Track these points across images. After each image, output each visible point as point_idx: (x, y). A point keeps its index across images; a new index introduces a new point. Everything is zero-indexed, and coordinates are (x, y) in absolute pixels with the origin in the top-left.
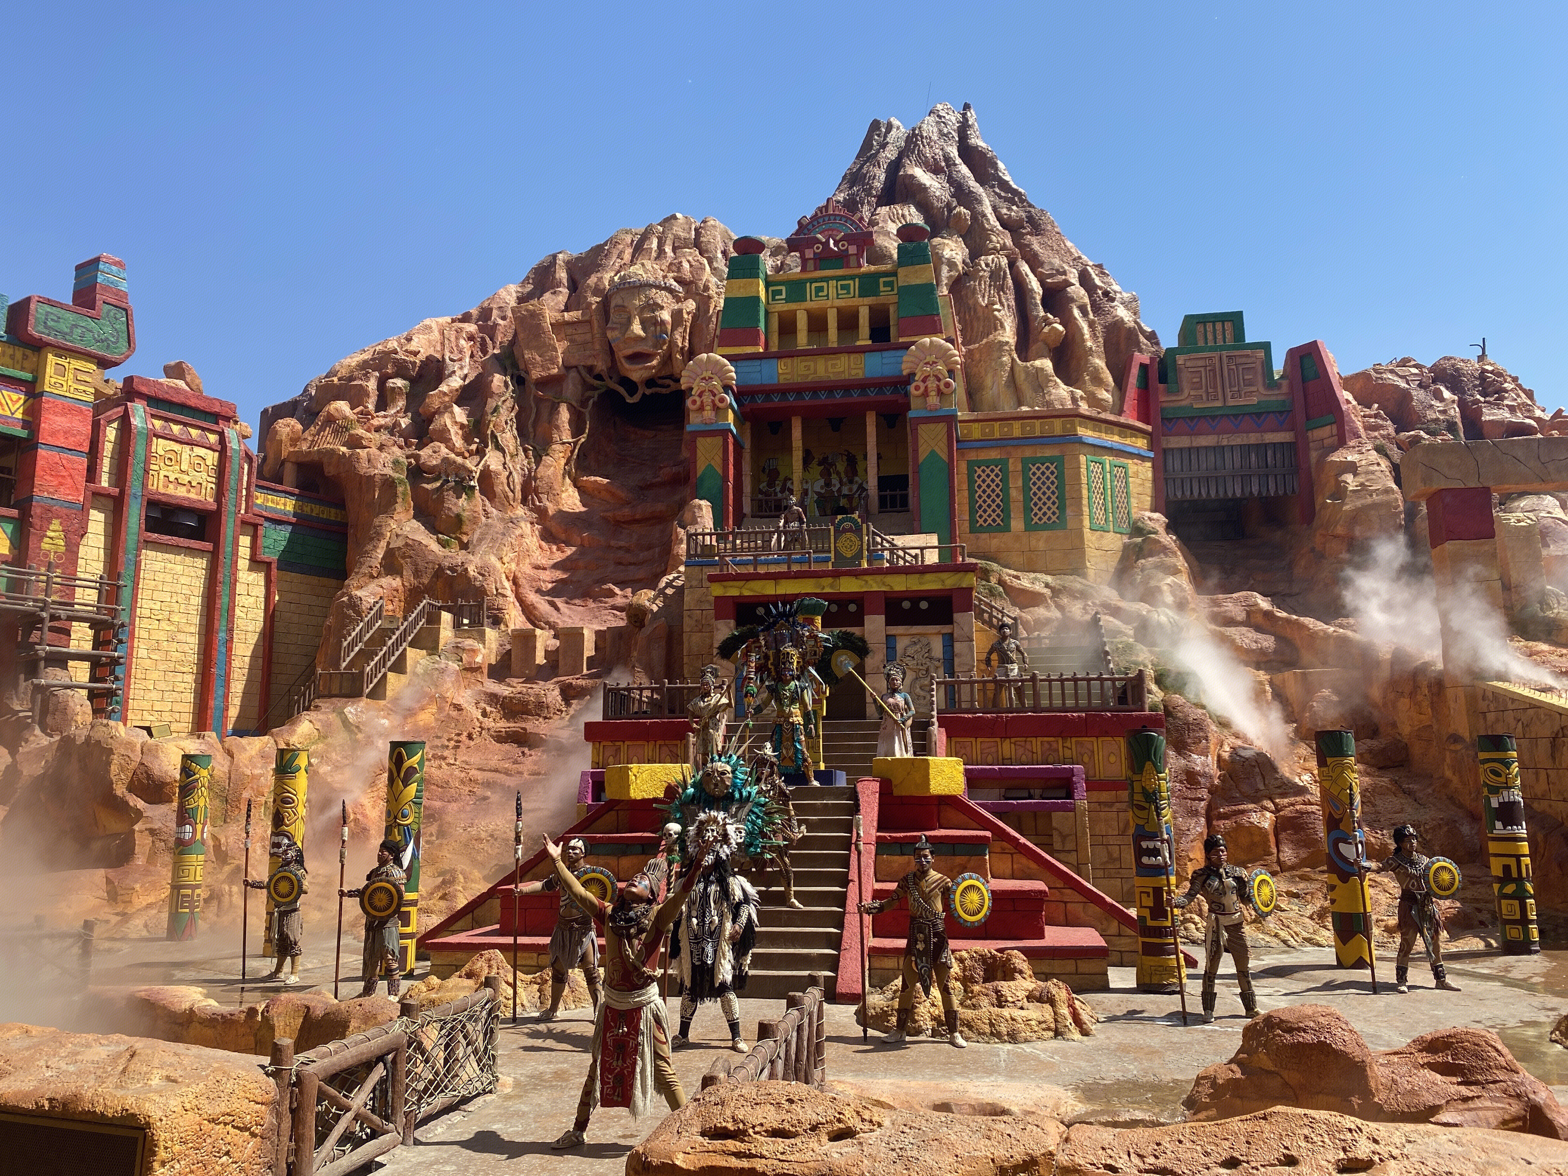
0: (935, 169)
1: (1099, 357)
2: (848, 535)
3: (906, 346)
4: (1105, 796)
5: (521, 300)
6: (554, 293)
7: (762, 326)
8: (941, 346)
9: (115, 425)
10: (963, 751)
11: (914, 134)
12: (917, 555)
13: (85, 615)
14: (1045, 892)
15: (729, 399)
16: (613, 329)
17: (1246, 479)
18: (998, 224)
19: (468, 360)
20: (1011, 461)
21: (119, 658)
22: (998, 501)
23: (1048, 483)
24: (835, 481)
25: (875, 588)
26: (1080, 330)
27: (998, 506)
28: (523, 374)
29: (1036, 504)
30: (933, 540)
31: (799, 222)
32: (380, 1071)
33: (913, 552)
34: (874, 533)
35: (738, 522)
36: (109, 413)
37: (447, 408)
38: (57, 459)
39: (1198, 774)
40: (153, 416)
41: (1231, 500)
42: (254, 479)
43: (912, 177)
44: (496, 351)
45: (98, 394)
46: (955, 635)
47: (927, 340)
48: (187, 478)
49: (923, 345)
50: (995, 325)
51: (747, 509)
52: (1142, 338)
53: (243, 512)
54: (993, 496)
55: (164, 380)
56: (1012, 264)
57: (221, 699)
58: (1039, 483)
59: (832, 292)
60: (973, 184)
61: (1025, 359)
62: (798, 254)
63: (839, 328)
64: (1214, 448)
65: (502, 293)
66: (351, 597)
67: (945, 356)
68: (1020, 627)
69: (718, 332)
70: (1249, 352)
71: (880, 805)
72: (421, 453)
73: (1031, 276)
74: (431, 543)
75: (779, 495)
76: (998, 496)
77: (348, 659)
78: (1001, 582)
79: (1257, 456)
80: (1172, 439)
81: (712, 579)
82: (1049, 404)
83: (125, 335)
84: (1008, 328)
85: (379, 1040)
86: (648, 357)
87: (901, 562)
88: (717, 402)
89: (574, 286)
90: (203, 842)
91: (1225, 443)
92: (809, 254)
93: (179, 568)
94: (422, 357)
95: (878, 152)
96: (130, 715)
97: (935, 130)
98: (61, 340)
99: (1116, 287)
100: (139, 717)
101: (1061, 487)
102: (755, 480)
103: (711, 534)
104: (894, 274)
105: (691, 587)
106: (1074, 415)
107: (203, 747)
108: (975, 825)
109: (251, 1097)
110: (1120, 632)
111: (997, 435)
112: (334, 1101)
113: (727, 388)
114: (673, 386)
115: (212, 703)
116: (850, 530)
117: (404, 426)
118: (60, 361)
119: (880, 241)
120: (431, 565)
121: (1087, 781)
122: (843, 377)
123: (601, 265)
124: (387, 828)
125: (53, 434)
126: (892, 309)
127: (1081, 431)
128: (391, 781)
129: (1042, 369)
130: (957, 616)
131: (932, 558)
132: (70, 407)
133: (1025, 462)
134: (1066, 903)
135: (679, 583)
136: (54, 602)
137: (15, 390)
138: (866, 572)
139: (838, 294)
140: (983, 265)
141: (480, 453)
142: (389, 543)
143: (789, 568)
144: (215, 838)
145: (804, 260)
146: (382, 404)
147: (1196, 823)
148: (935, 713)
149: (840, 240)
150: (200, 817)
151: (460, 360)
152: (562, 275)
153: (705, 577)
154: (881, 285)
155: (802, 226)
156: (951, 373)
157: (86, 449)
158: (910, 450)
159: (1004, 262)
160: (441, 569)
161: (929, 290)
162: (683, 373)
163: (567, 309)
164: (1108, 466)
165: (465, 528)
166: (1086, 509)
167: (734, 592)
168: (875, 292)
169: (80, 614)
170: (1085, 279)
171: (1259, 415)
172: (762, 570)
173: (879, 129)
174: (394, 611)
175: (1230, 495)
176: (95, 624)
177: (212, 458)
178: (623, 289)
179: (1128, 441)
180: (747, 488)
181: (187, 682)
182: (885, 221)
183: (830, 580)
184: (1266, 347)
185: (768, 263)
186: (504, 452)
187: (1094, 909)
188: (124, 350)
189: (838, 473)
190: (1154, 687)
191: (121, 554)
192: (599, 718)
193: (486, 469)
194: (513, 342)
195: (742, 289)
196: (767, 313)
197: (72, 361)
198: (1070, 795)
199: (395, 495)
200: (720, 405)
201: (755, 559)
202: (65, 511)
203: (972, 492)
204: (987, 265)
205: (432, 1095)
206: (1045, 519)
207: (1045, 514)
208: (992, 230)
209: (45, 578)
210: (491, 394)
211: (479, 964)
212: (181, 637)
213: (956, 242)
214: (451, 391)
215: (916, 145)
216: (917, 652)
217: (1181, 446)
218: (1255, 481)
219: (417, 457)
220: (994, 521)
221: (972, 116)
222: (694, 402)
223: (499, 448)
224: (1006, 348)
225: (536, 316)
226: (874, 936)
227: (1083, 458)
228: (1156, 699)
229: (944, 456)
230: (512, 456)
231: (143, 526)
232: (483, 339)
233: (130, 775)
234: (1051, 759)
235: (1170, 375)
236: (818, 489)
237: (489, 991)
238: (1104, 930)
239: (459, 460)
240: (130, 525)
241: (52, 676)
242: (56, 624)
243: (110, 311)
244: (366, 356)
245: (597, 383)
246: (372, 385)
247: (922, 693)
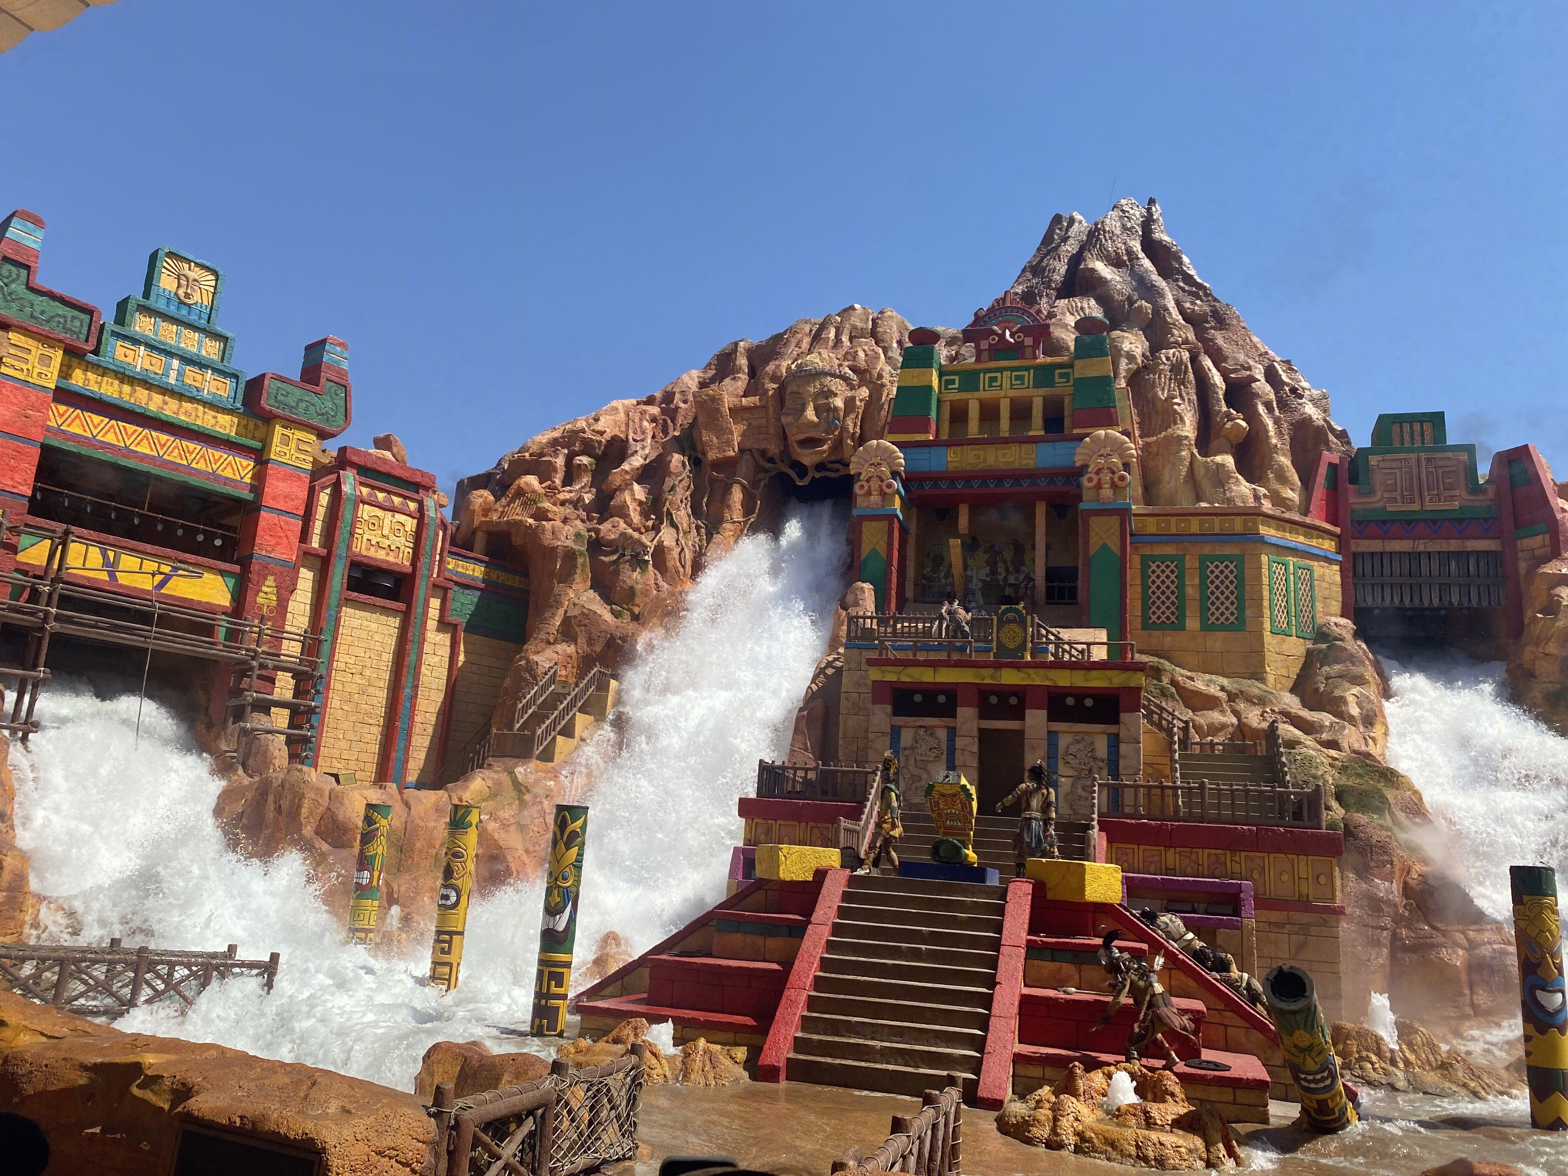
0: (1116, 262)
1: (1284, 455)
2: (1012, 626)
3: (1081, 438)
4: (1275, 916)
5: (703, 385)
6: (734, 378)
7: (933, 414)
8: (1116, 438)
9: (328, 491)
10: (1125, 858)
11: (1097, 229)
12: (1083, 650)
13: (289, 665)
14: (1203, 1012)
15: (897, 485)
16: (787, 414)
17: (1444, 588)
18: (1180, 317)
19: (649, 441)
20: (1188, 557)
21: (316, 707)
22: (1173, 598)
23: (1227, 582)
24: (1001, 569)
25: (1038, 682)
26: (1264, 427)
27: (1173, 603)
28: (700, 456)
29: (1213, 603)
30: (1102, 635)
31: (976, 314)
32: (529, 1125)
33: (1080, 647)
34: (1039, 625)
35: (900, 608)
36: (324, 480)
37: (628, 485)
38: (276, 521)
39: (1381, 900)
40: (361, 484)
41: (1427, 609)
42: (447, 546)
43: (1093, 270)
44: (676, 434)
45: (315, 462)
46: (1121, 736)
47: (1102, 432)
48: (387, 542)
49: (1098, 438)
50: (1174, 418)
51: (909, 593)
52: (1331, 437)
53: (435, 576)
54: (1168, 593)
55: (373, 451)
56: (1194, 359)
57: (402, 752)
58: (1217, 582)
59: (1006, 383)
60: (1156, 278)
61: (1204, 453)
62: (973, 345)
63: (1012, 418)
64: (1409, 553)
65: (685, 378)
66: (528, 661)
67: (1120, 449)
68: (1192, 730)
69: (889, 420)
70: (1450, 454)
71: (1032, 907)
72: (601, 527)
73: (1214, 370)
74: (604, 612)
75: (943, 581)
76: (1173, 593)
77: (522, 721)
78: (1174, 683)
79: (1458, 564)
80: (1362, 542)
81: (871, 662)
82: (1229, 500)
83: (343, 410)
84: (1188, 422)
85: (531, 1094)
86: (819, 442)
87: (1067, 657)
88: (884, 487)
89: (753, 373)
90: (378, 888)
91: (1421, 548)
92: (984, 345)
93: (374, 626)
94: (607, 436)
95: (1059, 246)
96: (321, 762)
97: (1118, 224)
98: (287, 413)
99: (1305, 384)
100: (328, 764)
101: (1240, 587)
102: (920, 565)
103: (871, 618)
104: (1071, 366)
105: (849, 669)
106: (1257, 514)
107: (384, 797)
108: (1131, 936)
109: (415, 1135)
110: (1300, 743)
111: (1173, 530)
112: (487, 1148)
113: (895, 474)
114: (843, 471)
115: (394, 755)
116: (1014, 621)
117: (587, 501)
118: (286, 432)
119: (1057, 333)
120: (603, 634)
121: (1256, 898)
122: (1013, 466)
123: (779, 353)
124: (548, 888)
125: (274, 498)
126: (1067, 401)
127: (1263, 530)
128: (555, 843)
129: (1223, 465)
130: (1124, 717)
131: (1100, 654)
132: (291, 473)
133: (1202, 559)
134: (1226, 1026)
135: (838, 664)
136: (263, 652)
137: (246, 457)
138: (1028, 665)
139: (1012, 385)
140: (1164, 359)
141: (656, 529)
142: (566, 611)
143: (949, 656)
144: (388, 884)
145: (979, 352)
146: (568, 480)
147: (1378, 954)
148: (1095, 816)
149: (1017, 332)
150: (378, 864)
151: (643, 440)
152: (743, 362)
153: (864, 660)
154: (1057, 377)
155: (978, 318)
156: (1127, 466)
157: (302, 513)
158: (1081, 542)
159: (1186, 355)
160: (612, 638)
161: (1105, 383)
162: (853, 459)
163: (745, 395)
164: (1291, 568)
165: (637, 601)
166: (1267, 612)
167: (891, 677)
168: (1051, 384)
169: (284, 665)
170: (1271, 375)
171: (1460, 521)
172: (921, 657)
173: (1061, 222)
174: (567, 676)
175: (1426, 605)
176: (297, 675)
177: (410, 524)
178: (799, 377)
179: (1314, 542)
180: (911, 573)
181: (373, 734)
182: (1063, 314)
183: (990, 671)
184: (1470, 449)
185: (942, 352)
186: (677, 529)
187: (1256, 1035)
188: (342, 422)
189: (1005, 562)
190: (1334, 804)
191: (324, 610)
192: (753, 795)
193: (661, 543)
194: (692, 425)
195: (915, 377)
196: (939, 401)
197: (296, 432)
198: (1237, 913)
199: (575, 566)
200: (888, 491)
201: (915, 645)
202: (280, 569)
203: (1145, 587)
204: (1168, 359)
205: (575, 1154)
206: (1222, 619)
207: (1222, 614)
208: (1174, 324)
209: (257, 629)
210: (670, 474)
211: (626, 1032)
212: (371, 690)
213: (1136, 335)
214: (632, 470)
215: (1098, 239)
216: (1079, 750)
217: (1373, 549)
218: (1455, 592)
219: (597, 531)
220: (1168, 618)
221: (1157, 211)
222: (862, 487)
223: (673, 525)
224: (1185, 442)
225: (716, 400)
226: (1020, 1042)
227: (1264, 559)
228: (1336, 816)
229: (1116, 550)
230: (685, 533)
231: (345, 585)
232: (664, 420)
233: (318, 819)
234: (1218, 872)
235: (1362, 476)
236: (984, 577)
237: (634, 1059)
238: (1267, 1059)
239: (636, 535)
240: (334, 583)
241: (256, 721)
242: (264, 672)
243: (331, 387)
244: (557, 434)
245: (768, 465)
246: (560, 461)
247: (1084, 794)
